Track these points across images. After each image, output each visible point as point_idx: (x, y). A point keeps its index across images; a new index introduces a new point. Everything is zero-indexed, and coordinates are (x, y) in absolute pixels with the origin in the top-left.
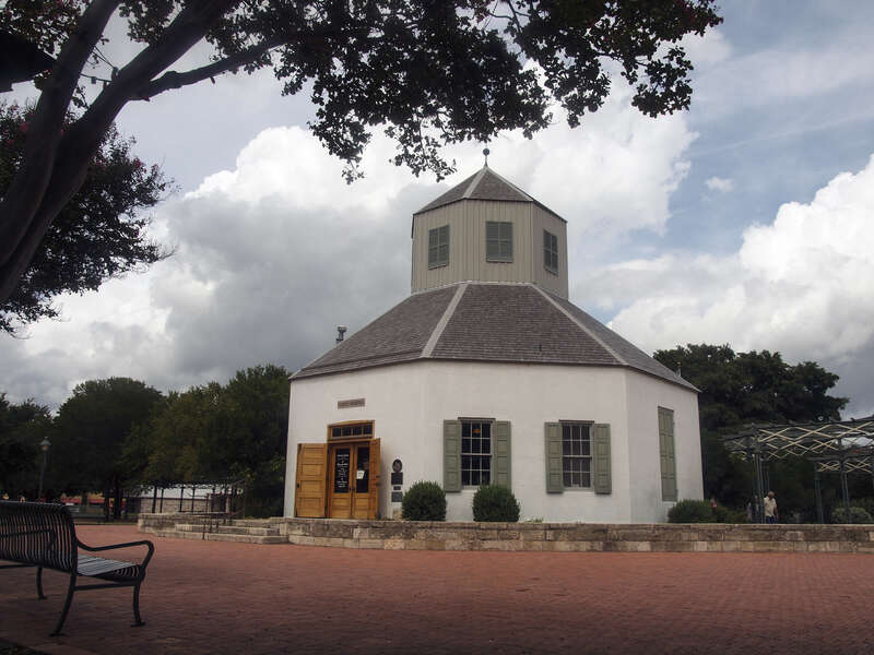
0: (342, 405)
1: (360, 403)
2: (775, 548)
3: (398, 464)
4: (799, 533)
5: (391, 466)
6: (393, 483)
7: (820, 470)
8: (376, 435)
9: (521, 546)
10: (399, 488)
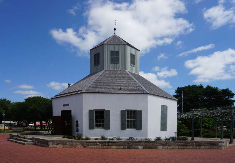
0: (64, 105)
1: (68, 105)
2: (185, 148)
3: (77, 122)
4: (194, 143)
5: (75, 122)
6: (76, 127)
7: (217, 120)
8: (72, 114)
9: (101, 147)
10: (78, 128)
